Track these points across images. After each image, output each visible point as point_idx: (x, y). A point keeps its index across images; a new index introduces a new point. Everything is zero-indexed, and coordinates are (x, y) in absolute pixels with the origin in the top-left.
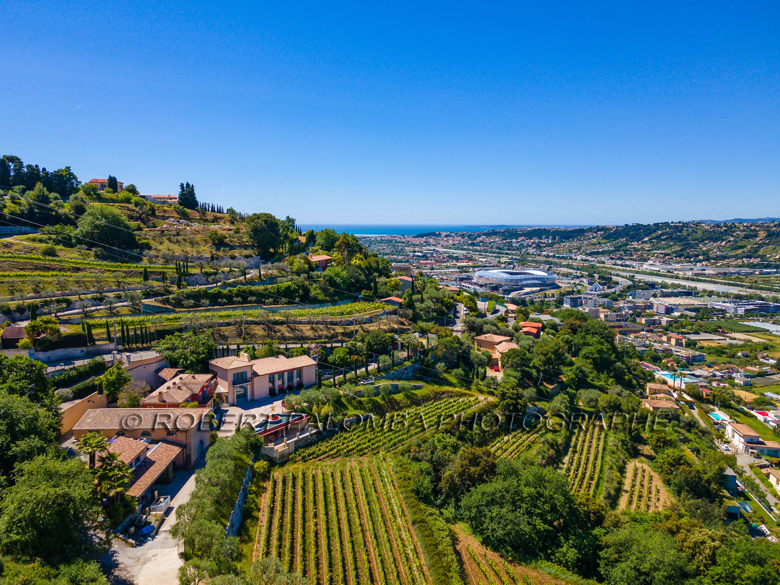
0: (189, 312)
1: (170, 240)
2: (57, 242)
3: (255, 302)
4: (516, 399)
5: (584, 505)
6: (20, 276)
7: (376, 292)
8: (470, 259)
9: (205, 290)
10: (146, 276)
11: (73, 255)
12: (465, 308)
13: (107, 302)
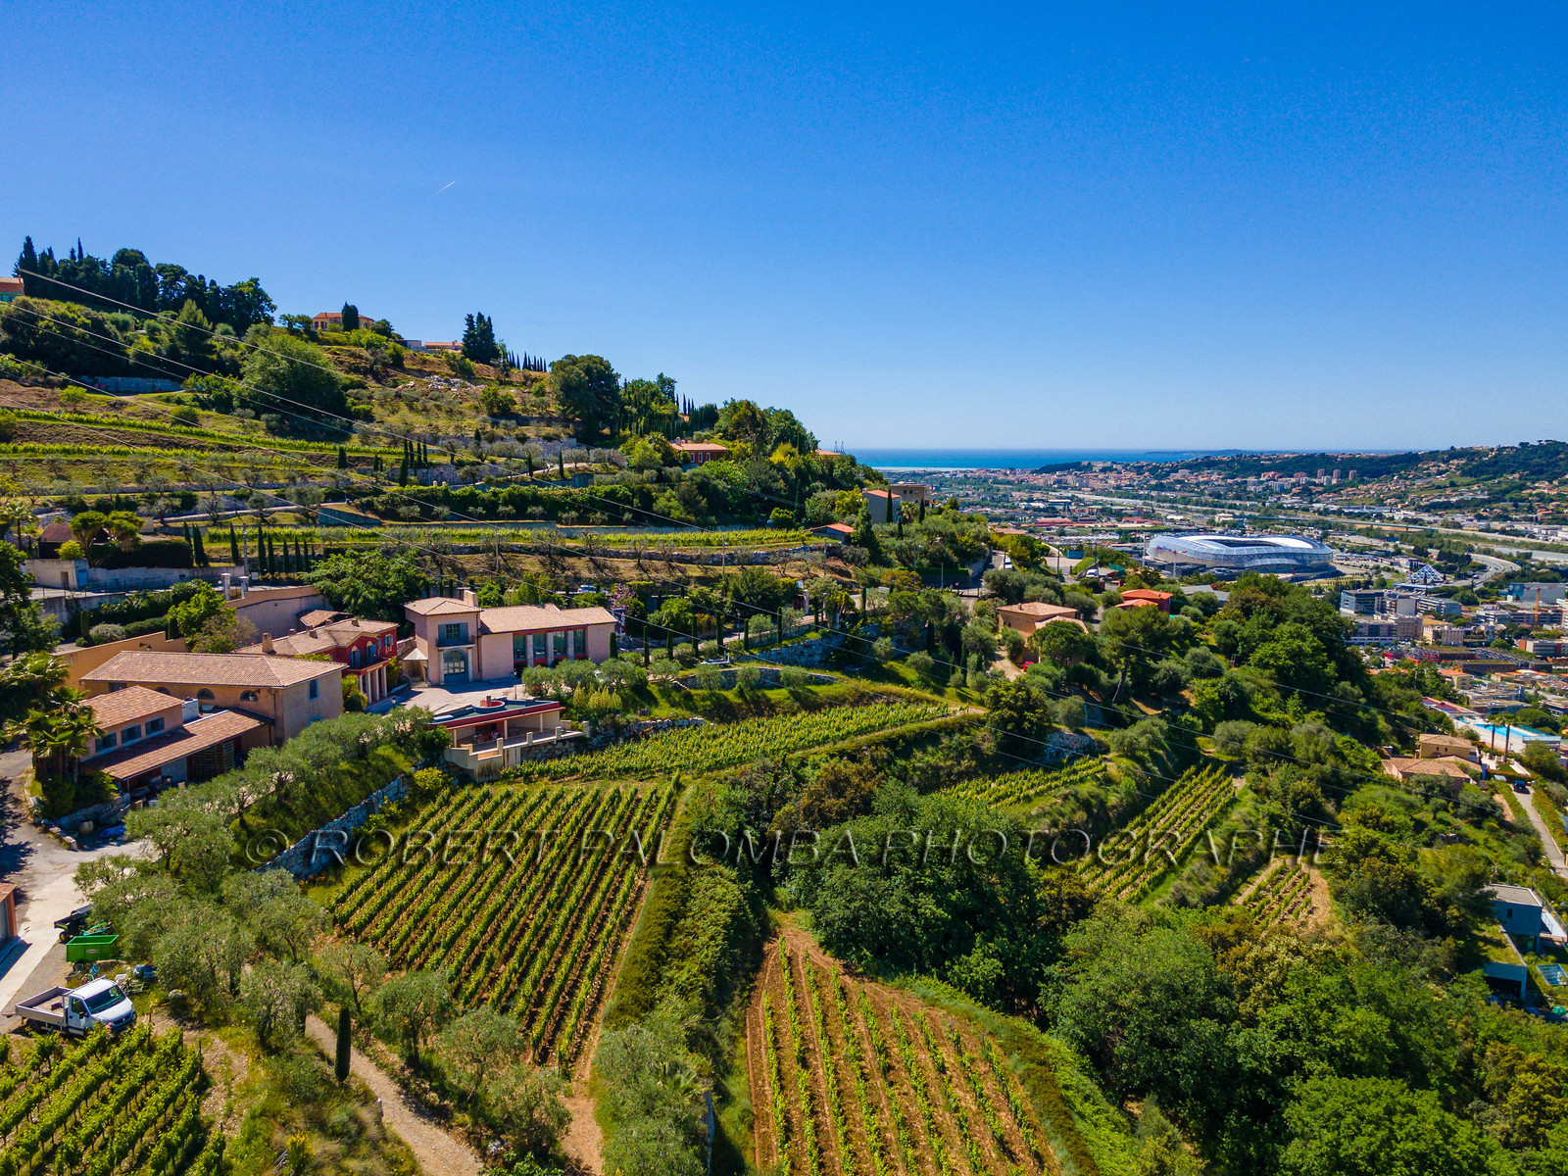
2: (204, 405)
3: (542, 516)
4: (1020, 710)
6: (119, 453)
7: (802, 513)
8: (1148, 516)
9: (446, 490)
10: (343, 462)
11: (228, 427)
12: (1008, 560)
13: (255, 501)
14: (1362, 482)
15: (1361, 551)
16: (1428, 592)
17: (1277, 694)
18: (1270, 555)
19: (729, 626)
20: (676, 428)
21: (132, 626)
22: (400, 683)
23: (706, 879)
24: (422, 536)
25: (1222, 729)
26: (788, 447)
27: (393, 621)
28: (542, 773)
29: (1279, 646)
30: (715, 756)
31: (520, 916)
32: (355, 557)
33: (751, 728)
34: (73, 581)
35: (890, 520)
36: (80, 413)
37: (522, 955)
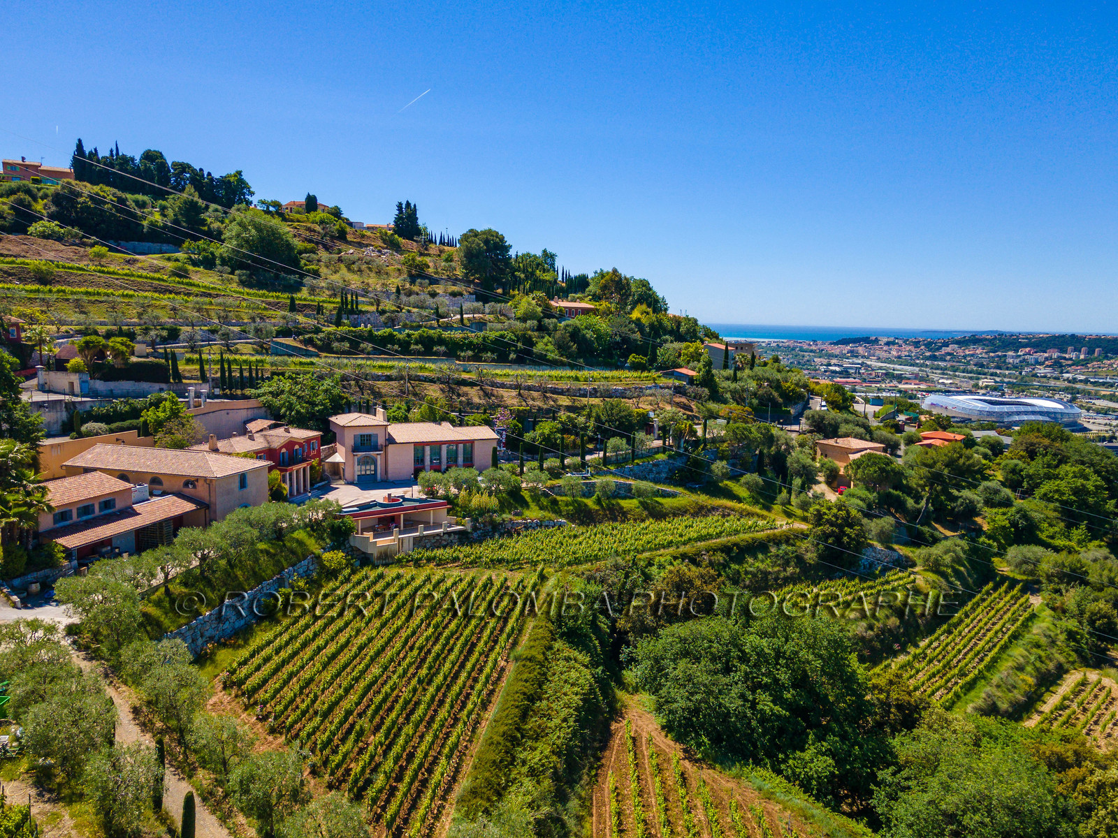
0: (340, 359)
1: (349, 269)
2: (195, 263)
3: (445, 354)
4: (841, 527)
6: (127, 296)
7: (653, 359)
8: (922, 380)
9: (370, 331)
10: (293, 307)
11: (211, 279)
12: (824, 403)
13: (223, 335)
15: (1105, 412)
17: (1062, 525)
18: (1026, 413)
19: (591, 446)
20: (554, 290)
21: (114, 426)
22: (322, 480)
23: (562, 663)
24: (349, 365)
25: (1013, 552)
26: (644, 307)
27: (319, 430)
28: (429, 560)
29: (1063, 483)
30: (574, 553)
31: (393, 690)
32: (292, 379)
33: (606, 531)
34: (77, 389)
35: (726, 367)
36: (103, 266)
37: (389, 730)
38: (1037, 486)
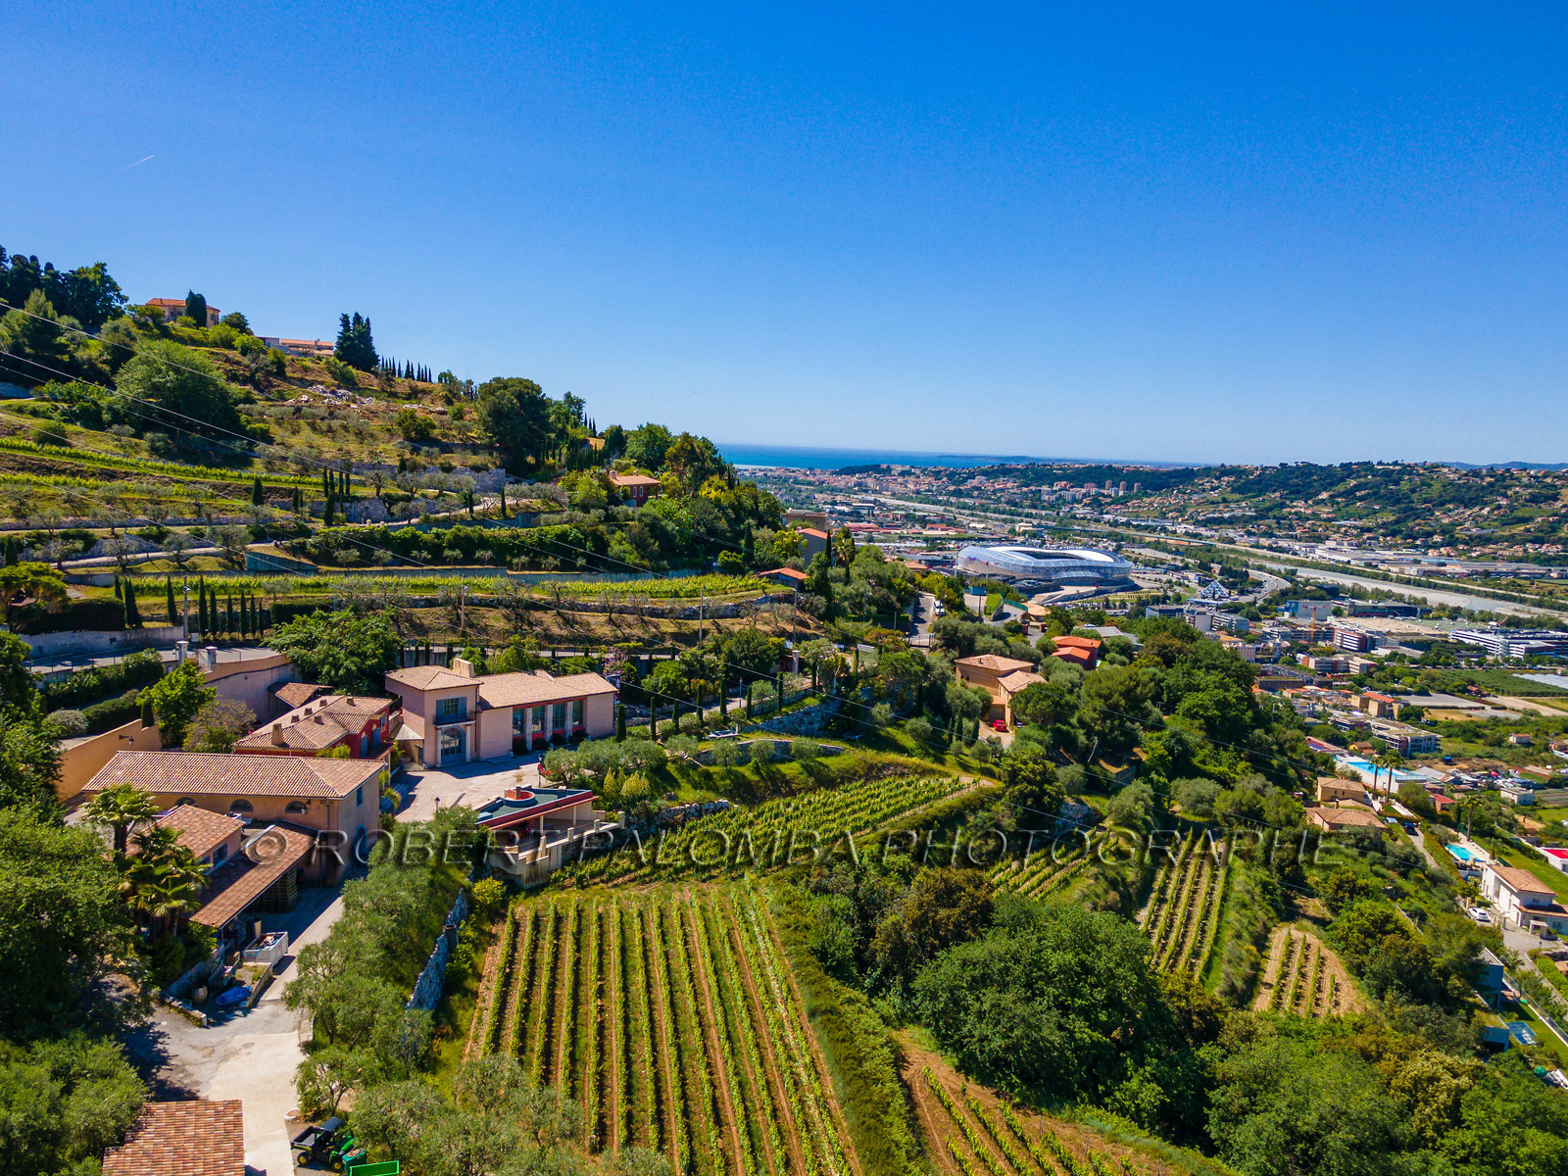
0: (347, 574)
1: (314, 428)
2: (71, 417)
3: (491, 561)
4: (1040, 784)
5: (1180, 997)
7: (750, 556)
8: (951, 523)
9: (385, 532)
10: (259, 494)
11: (102, 446)
12: (938, 603)
13: (172, 543)
14: (1146, 494)
15: (1153, 564)
16: (1218, 608)
17: (1210, 746)
18: (1075, 568)
22: (395, 767)
26: (715, 479)
29: (1206, 696)
38: (1178, 699)
